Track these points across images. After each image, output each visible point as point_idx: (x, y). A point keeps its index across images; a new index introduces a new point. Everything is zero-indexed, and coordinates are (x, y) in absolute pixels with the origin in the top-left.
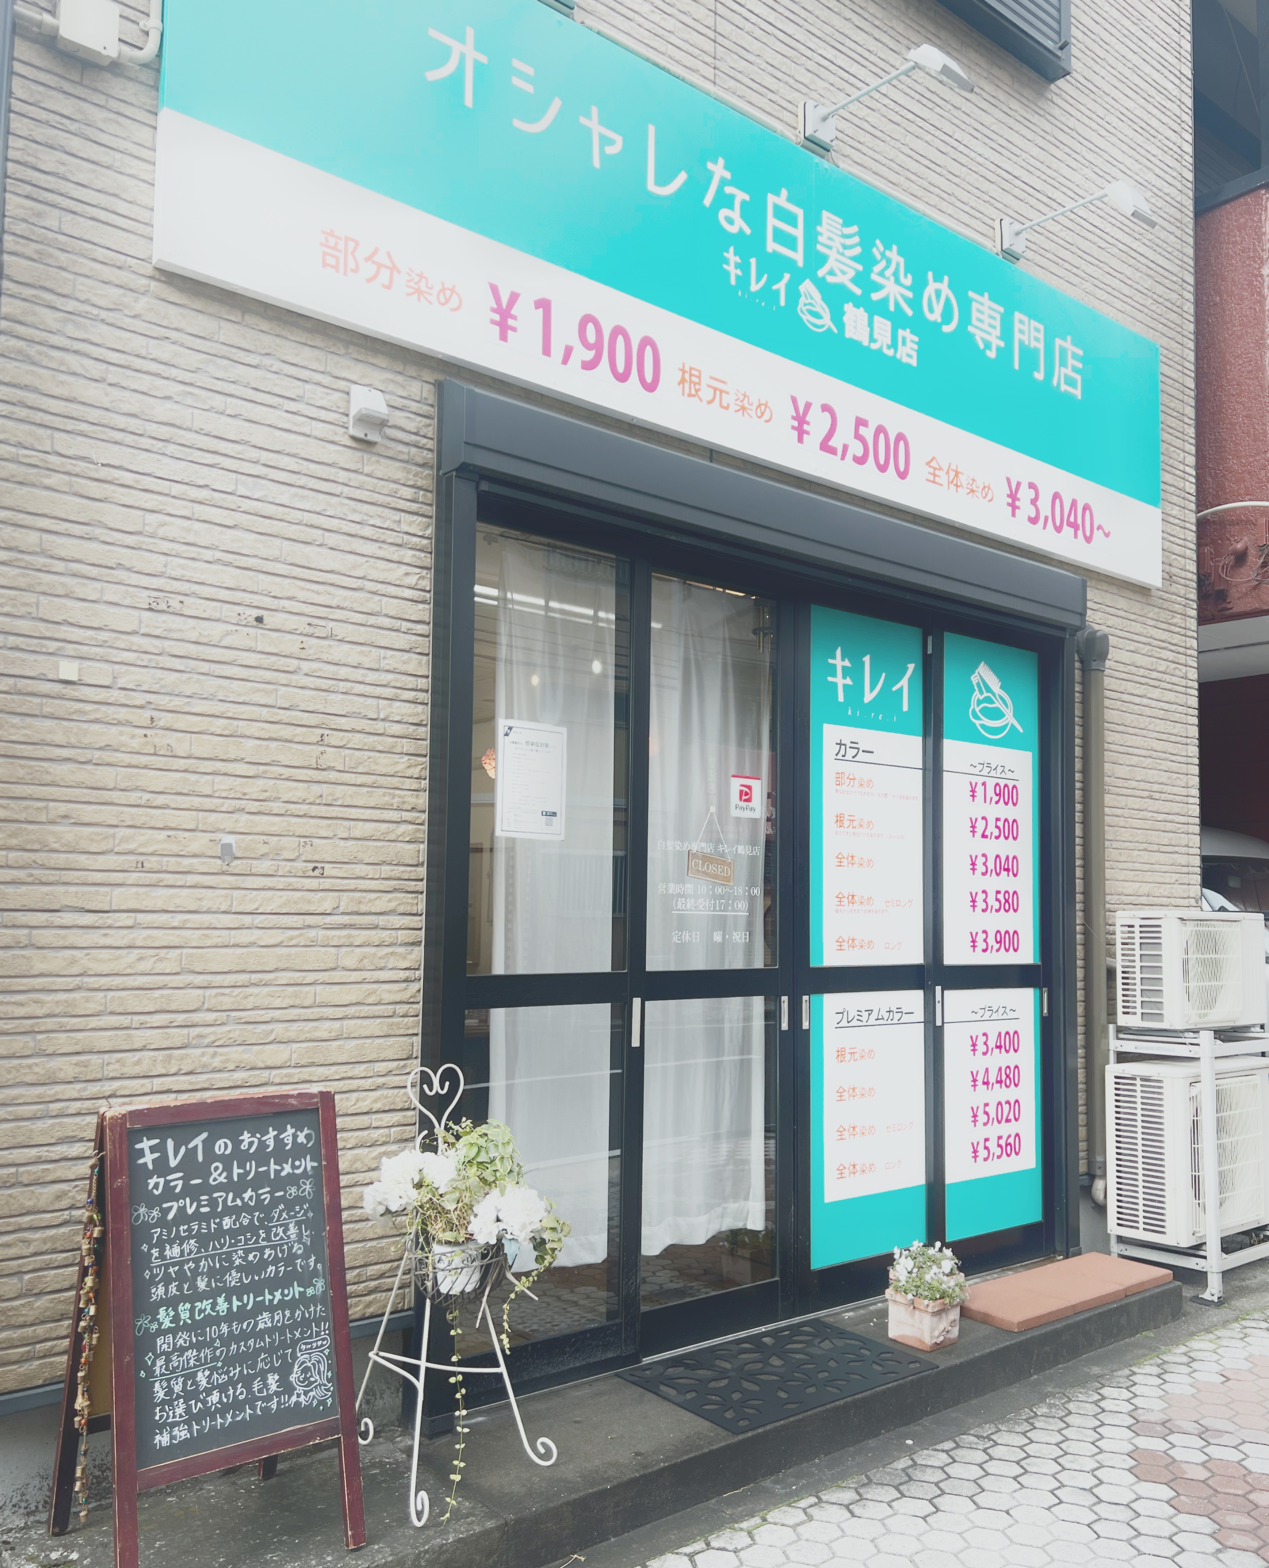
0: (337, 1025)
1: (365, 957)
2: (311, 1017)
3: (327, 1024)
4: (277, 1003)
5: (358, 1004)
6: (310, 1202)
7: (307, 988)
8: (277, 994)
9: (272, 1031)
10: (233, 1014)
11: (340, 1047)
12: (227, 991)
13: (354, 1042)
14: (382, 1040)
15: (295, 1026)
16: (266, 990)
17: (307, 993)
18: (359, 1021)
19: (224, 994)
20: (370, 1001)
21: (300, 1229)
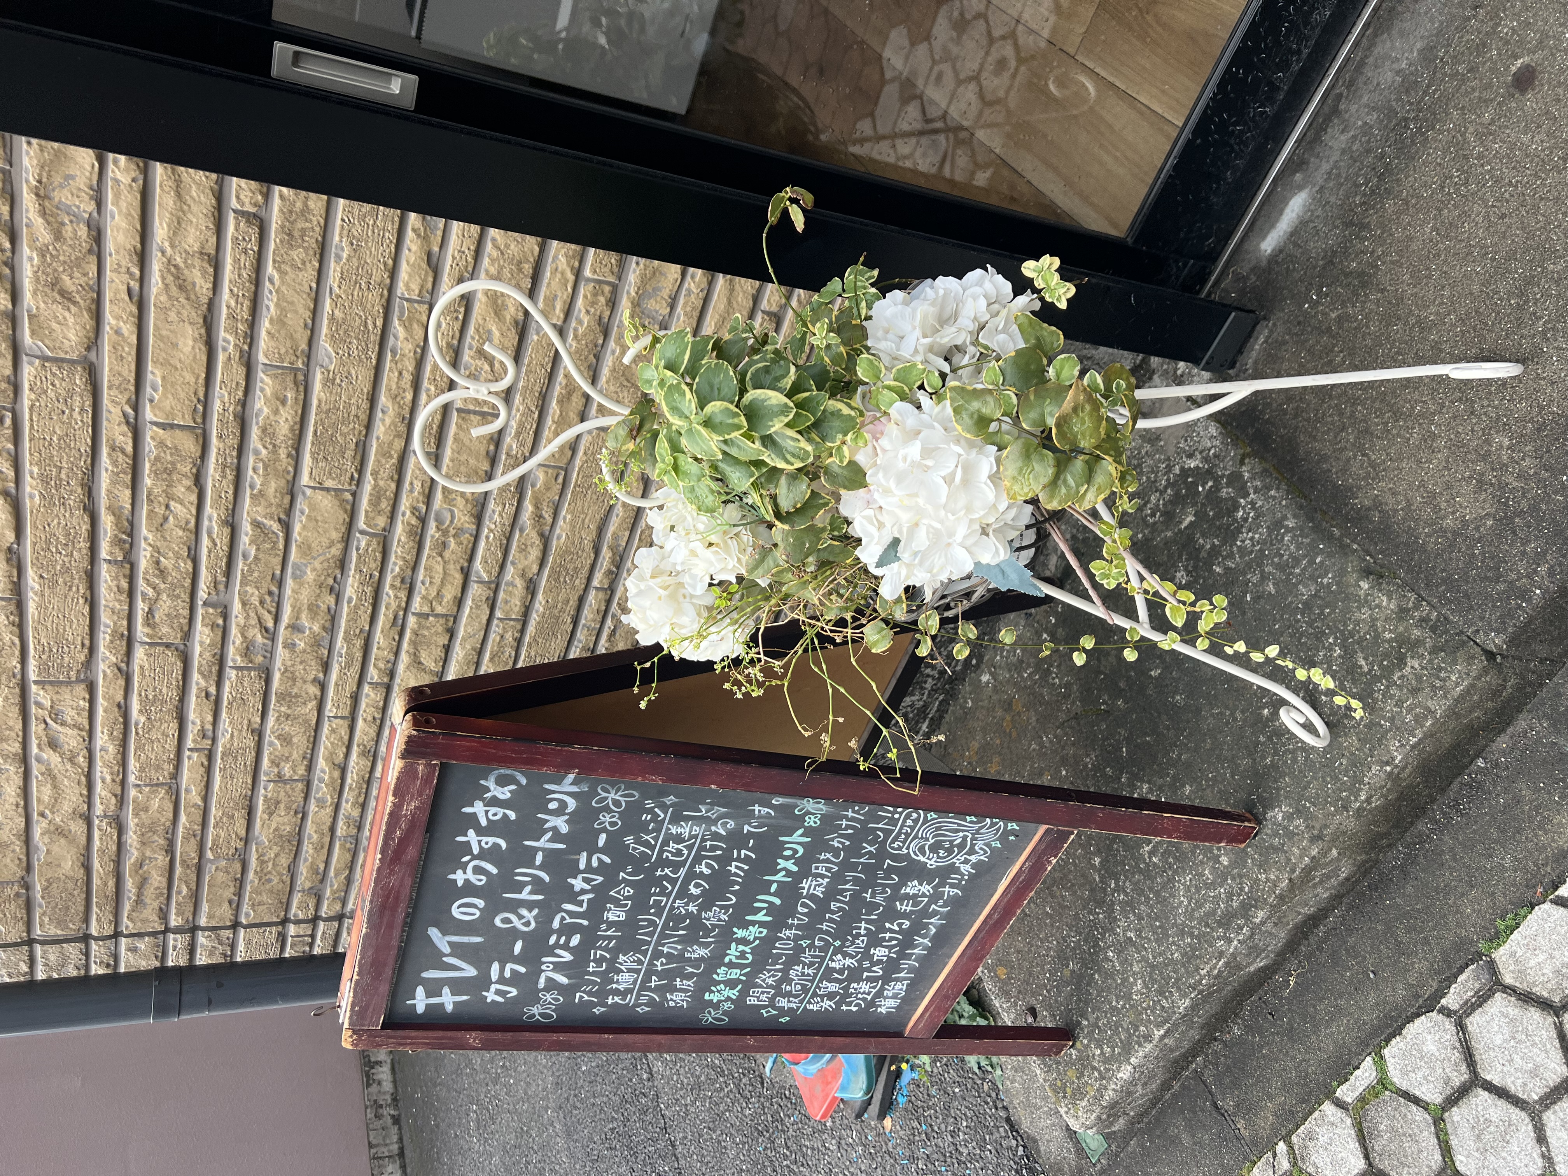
0: (265, 383)
1: (55, 284)
2: (234, 442)
3: (260, 404)
4: (183, 511)
5: (209, 324)
6: (645, 796)
7: (149, 445)
8: (160, 510)
9: (257, 525)
10: (202, 594)
11: (329, 382)
12: (141, 607)
13: (325, 346)
14: (334, 271)
15: (253, 476)
16: (144, 531)
17: (161, 444)
18: (265, 325)
19: (150, 613)
20: (203, 286)
21: (687, 819)
